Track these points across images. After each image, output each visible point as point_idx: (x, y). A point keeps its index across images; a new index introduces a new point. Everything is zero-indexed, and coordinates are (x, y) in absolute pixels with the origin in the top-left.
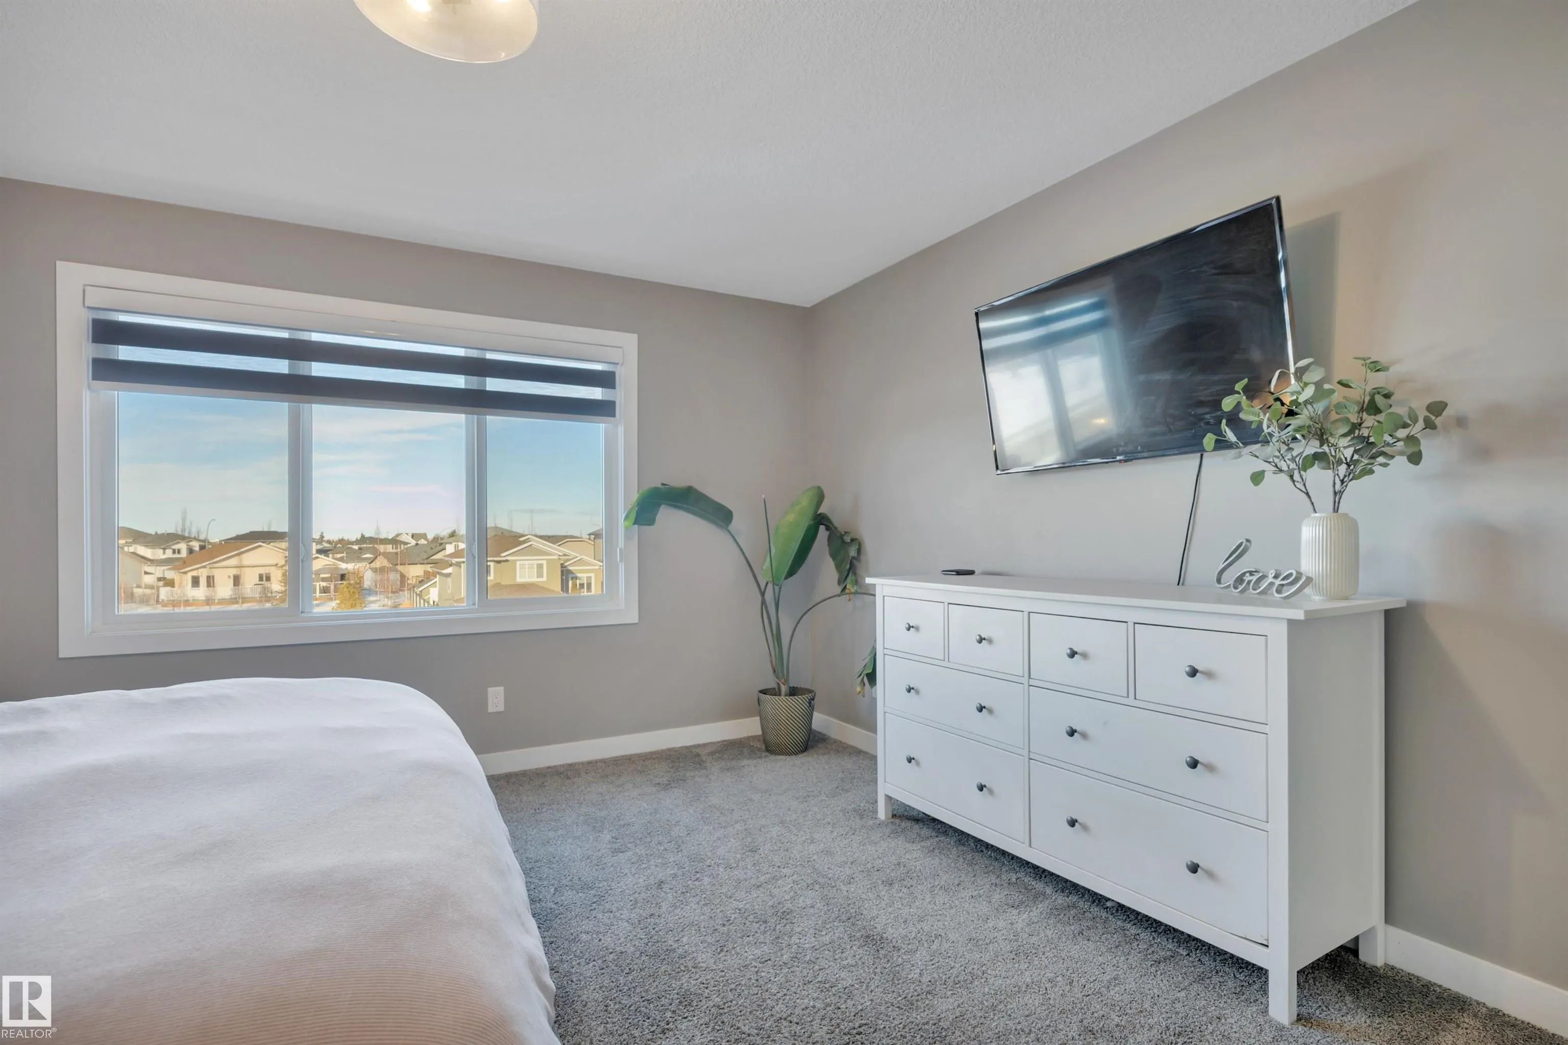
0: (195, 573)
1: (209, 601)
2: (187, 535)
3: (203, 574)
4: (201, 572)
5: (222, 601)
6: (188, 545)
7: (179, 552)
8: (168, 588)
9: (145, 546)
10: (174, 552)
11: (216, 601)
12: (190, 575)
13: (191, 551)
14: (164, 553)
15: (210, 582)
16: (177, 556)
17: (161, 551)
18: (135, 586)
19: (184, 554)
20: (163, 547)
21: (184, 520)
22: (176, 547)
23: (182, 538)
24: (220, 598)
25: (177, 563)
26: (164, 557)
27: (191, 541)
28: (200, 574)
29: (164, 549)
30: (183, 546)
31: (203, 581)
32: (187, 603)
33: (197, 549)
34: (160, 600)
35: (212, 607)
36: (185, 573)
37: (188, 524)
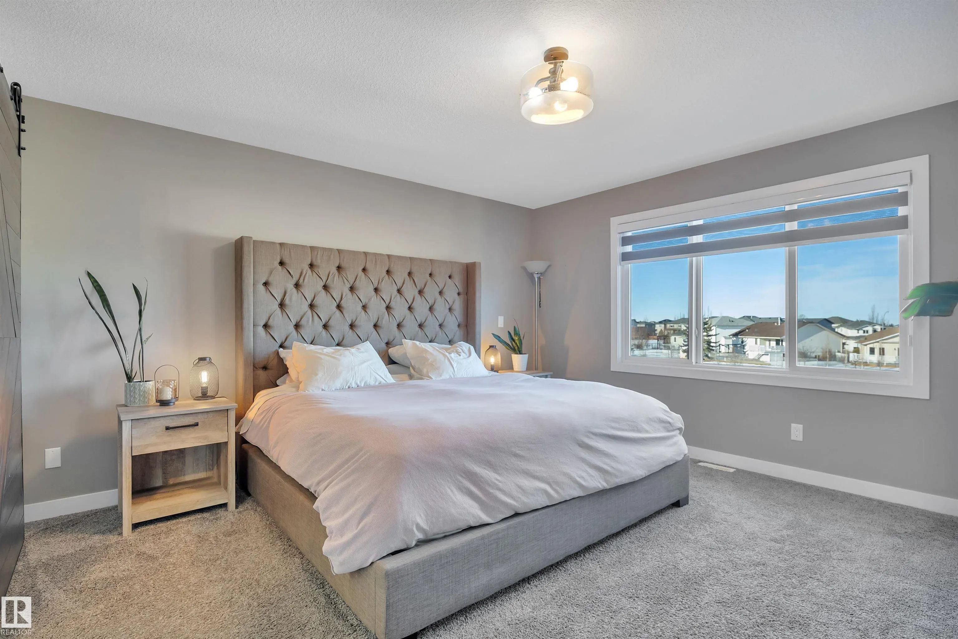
0: (871, 346)
1: (879, 364)
2: (875, 322)
3: (877, 346)
4: (876, 345)
5: (889, 365)
6: (873, 328)
7: (867, 332)
8: (856, 354)
9: (847, 328)
10: (864, 332)
11: (885, 364)
12: (869, 346)
13: (875, 331)
14: (858, 333)
15: (882, 352)
16: (866, 334)
17: (856, 331)
18: (837, 351)
19: (871, 332)
20: (857, 329)
21: (873, 312)
22: (865, 329)
23: (870, 323)
24: (888, 363)
25: (861, 339)
26: (858, 335)
27: (875, 325)
28: (875, 347)
29: (858, 330)
30: (870, 329)
31: (877, 351)
32: (866, 364)
33: (879, 330)
34: (850, 361)
35: (881, 368)
36: (866, 345)
37: (875, 315)
